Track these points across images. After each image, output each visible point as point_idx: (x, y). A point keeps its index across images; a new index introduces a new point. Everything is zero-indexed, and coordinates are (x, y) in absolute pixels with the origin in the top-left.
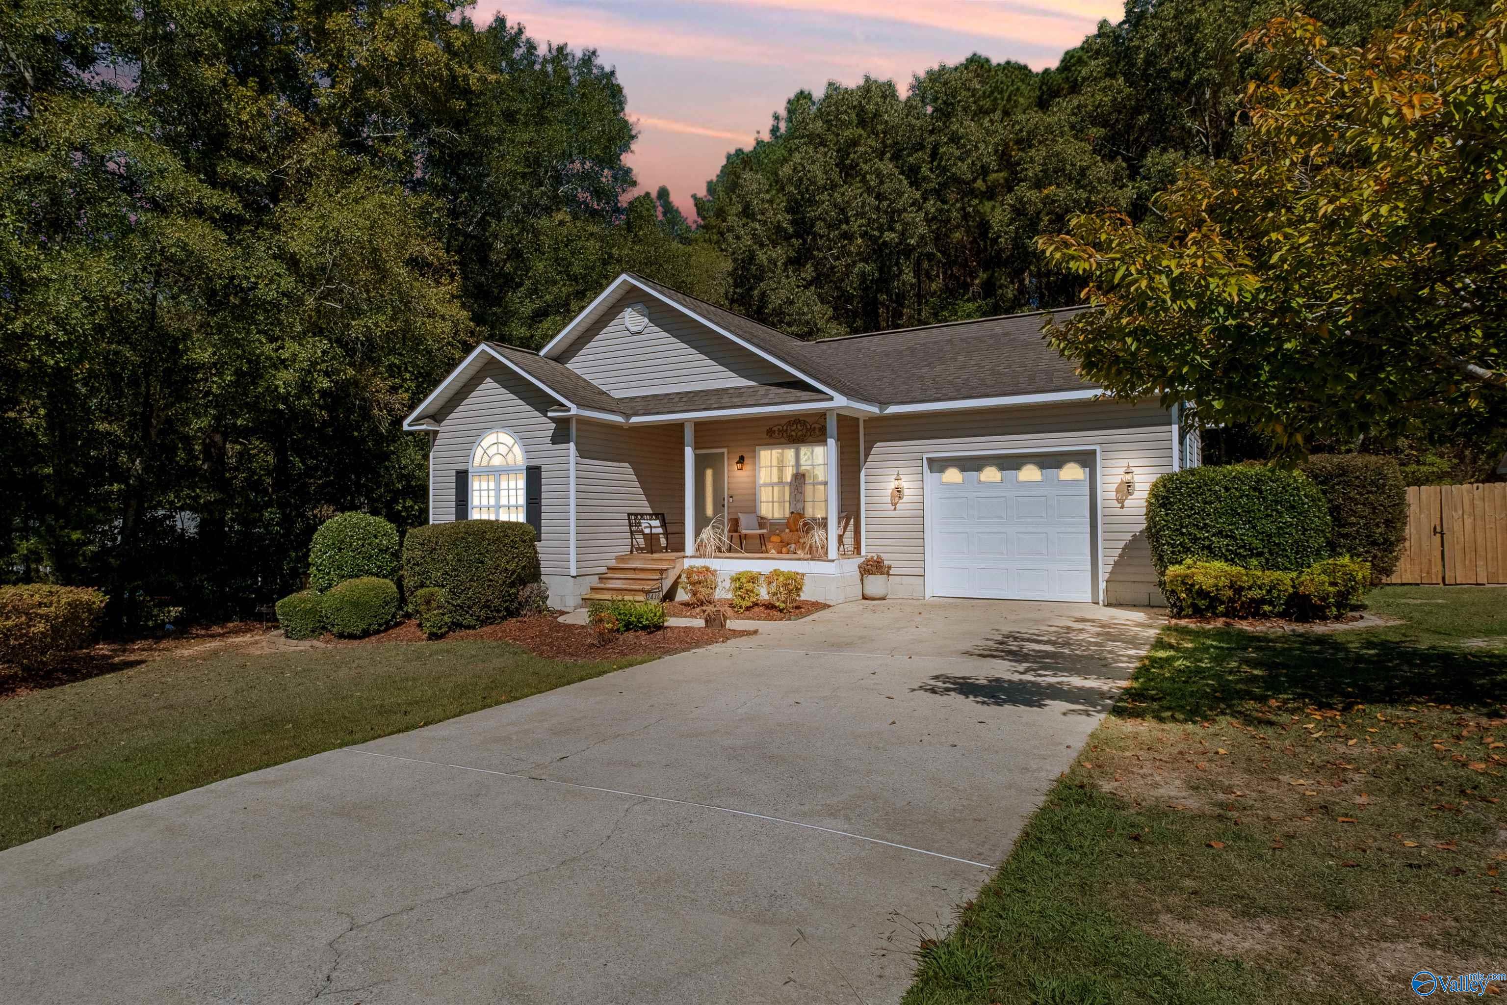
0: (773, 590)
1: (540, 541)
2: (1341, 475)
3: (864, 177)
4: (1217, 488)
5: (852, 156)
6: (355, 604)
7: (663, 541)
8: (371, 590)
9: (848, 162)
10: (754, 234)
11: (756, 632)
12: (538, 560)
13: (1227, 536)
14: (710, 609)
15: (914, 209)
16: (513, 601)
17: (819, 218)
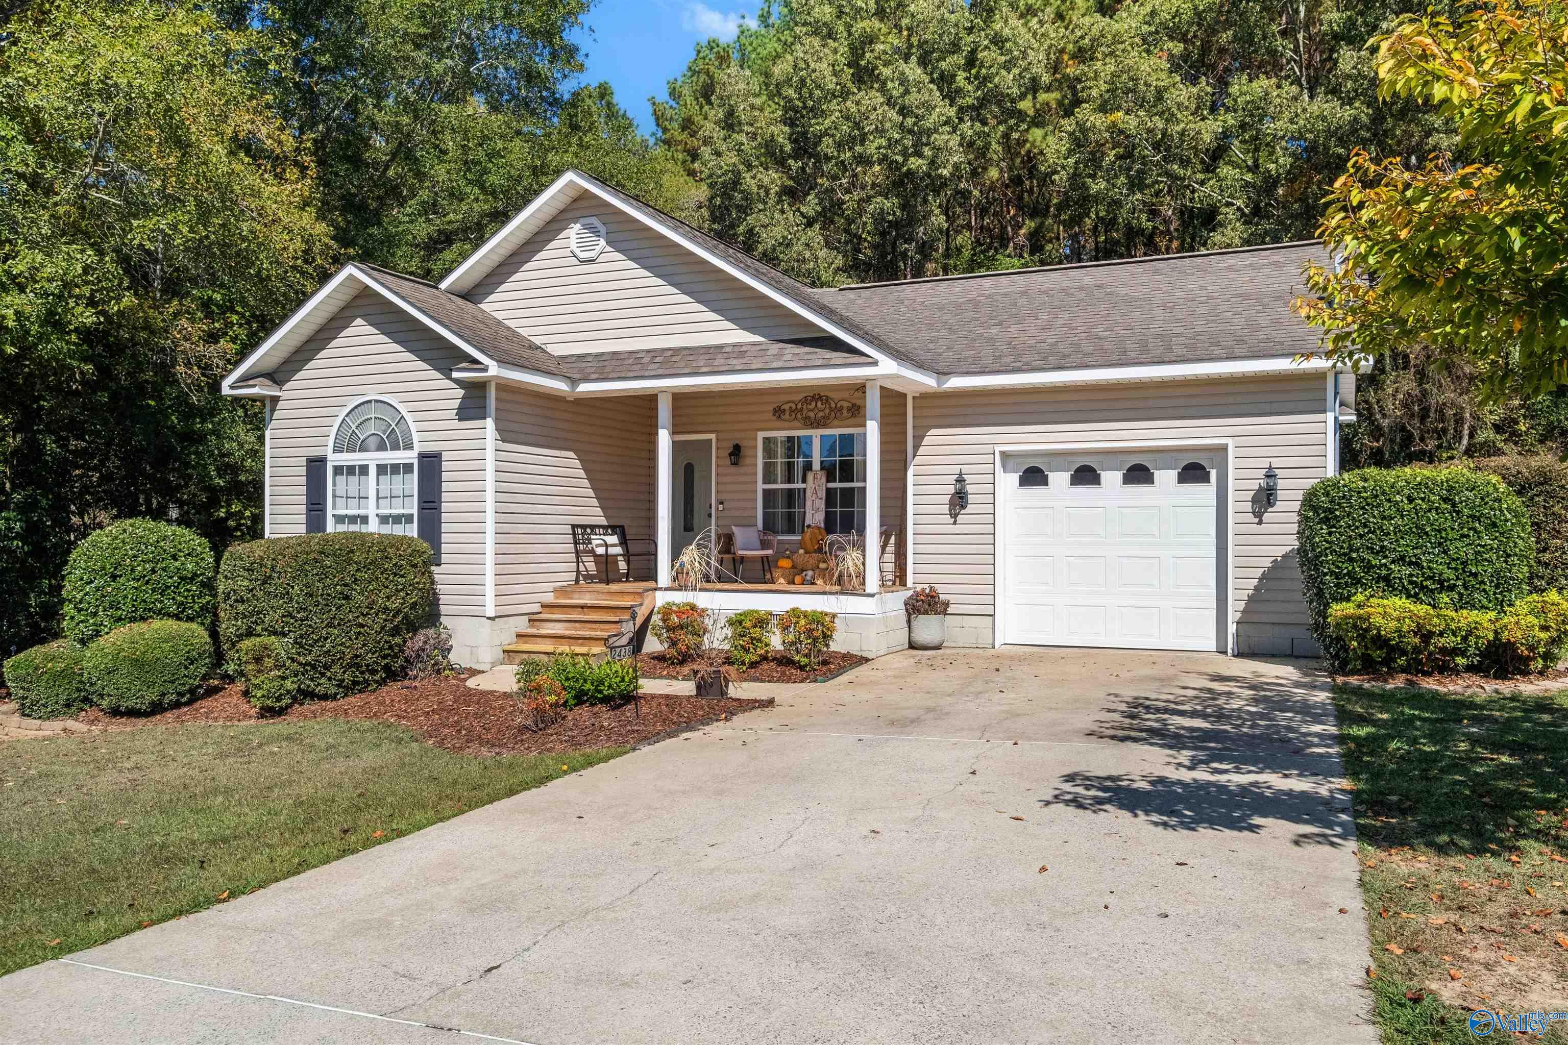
0: (791, 637)
1: (439, 565)
2: (1542, 484)
3: (884, 84)
4: (1398, 498)
5: (868, 55)
6: (138, 663)
7: (622, 565)
8: (166, 641)
9: (863, 63)
10: (739, 150)
11: (771, 702)
12: (435, 594)
13: (1410, 563)
14: (703, 667)
15: (948, 128)
16: (396, 656)
17: (826, 134)
